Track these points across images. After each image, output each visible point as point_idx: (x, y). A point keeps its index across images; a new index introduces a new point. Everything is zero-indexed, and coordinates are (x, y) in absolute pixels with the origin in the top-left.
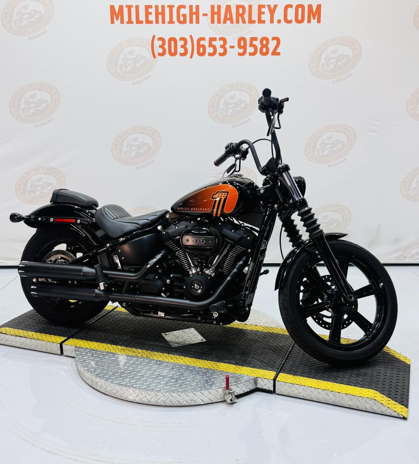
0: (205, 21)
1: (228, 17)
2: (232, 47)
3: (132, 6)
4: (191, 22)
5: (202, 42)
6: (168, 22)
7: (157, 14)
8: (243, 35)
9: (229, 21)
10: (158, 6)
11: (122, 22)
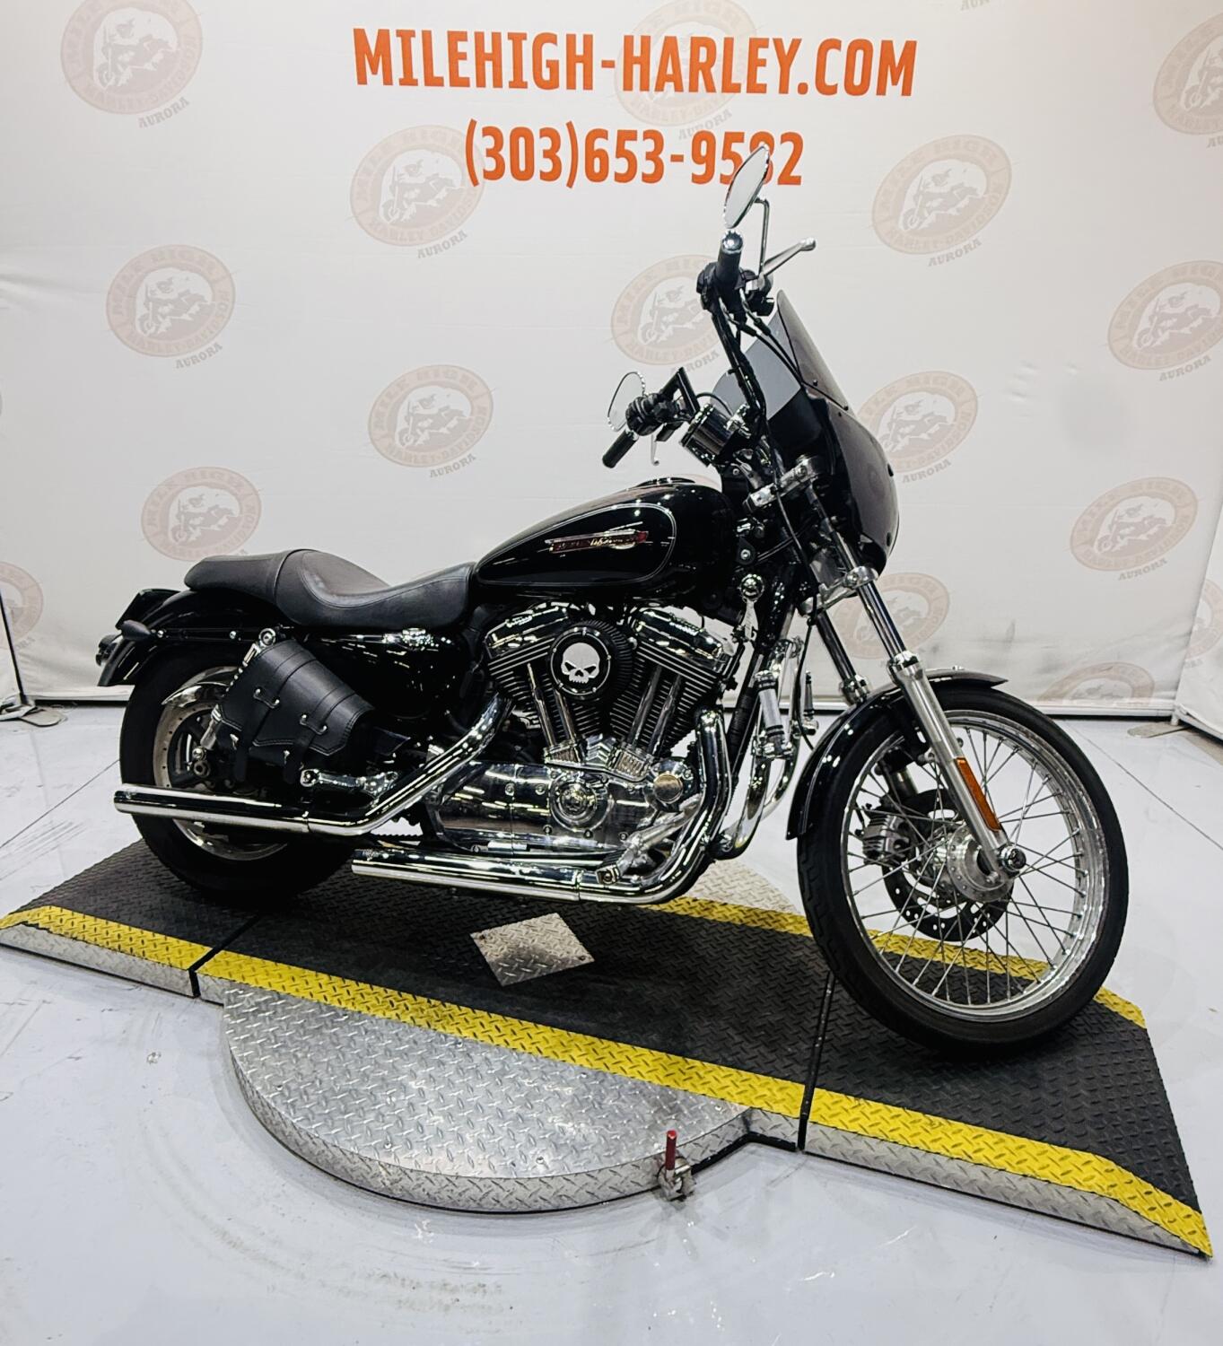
0: (606, 80)
1: (670, 71)
2: (677, 158)
3: (412, 34)
4: (571, 85)
5: (599, 144)
6: (510, 83)
7: (481, 58)
8: (709, 125)
9: (672, 84)
10: (482, 34)
11: (388, 81)
